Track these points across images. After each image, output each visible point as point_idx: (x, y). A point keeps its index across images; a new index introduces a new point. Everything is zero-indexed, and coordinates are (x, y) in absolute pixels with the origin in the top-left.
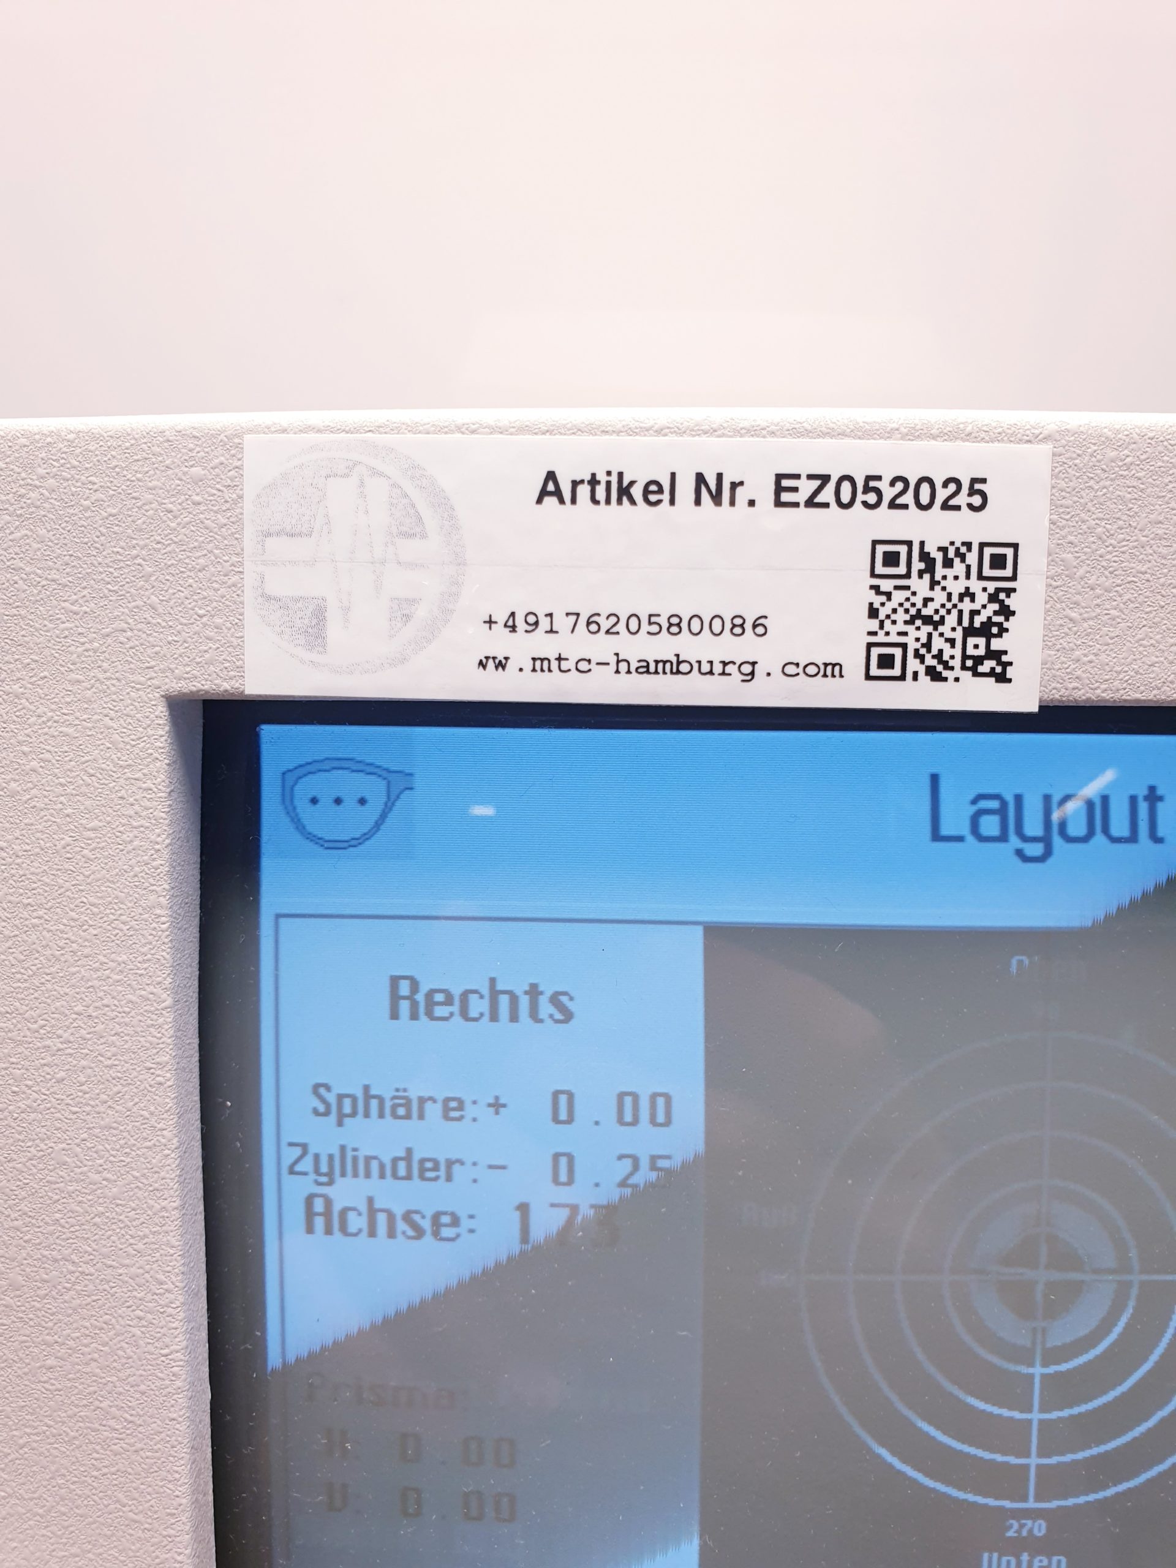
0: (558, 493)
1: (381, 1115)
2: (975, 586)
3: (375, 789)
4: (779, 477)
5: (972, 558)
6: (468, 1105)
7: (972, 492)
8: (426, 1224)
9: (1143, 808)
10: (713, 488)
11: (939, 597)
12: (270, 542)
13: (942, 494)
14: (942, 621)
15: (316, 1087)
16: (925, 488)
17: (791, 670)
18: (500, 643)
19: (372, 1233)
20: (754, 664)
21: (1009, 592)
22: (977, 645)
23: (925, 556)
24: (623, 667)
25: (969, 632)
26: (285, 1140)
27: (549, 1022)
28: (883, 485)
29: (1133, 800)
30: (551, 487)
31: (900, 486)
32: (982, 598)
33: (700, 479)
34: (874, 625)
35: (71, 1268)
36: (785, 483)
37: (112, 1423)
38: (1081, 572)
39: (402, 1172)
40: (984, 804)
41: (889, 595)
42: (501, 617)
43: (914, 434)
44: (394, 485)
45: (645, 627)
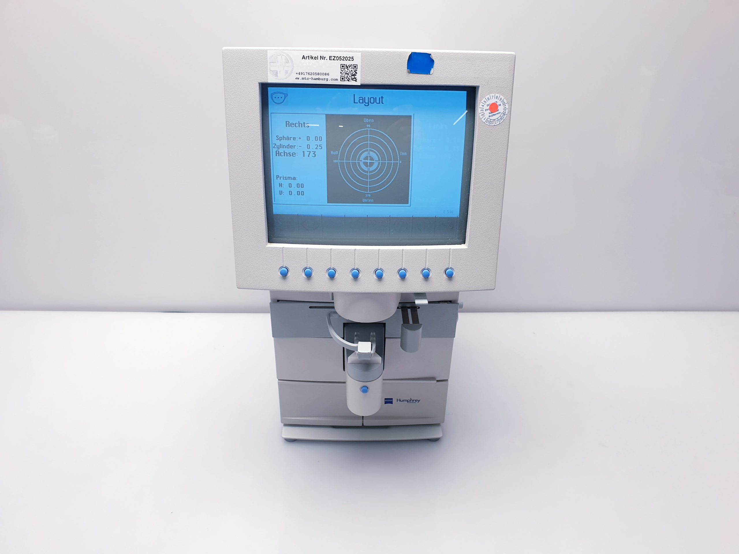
0: (304, 58)
1: (285, 140)
2: (353, 70)
3: (283, 96)
4: (330, 56)
5: (352, 66)
6: (296, 138)
7: (352, 58)
8: (291, 154)
9: (381, 99)
10: (322, 57)
11: (348, 71)
12: (271, 64)
13: (348, 59)
14: (349, 74)
15: (277, 136)
16: (346, 58)
17: (332, 80)
18: (298, 76)
19: (284, 156)
20: (328, 79)
21: (356, 70)
22: (353, 77)
23: (347, 66)
24: (313, 79)
25: (352, 75)
26: (273, 143)
27: (306, 127)
28: (342, 58)
29: (380, 98)
30: (304, 57)
31: (344, 58)
32: (353, 71)
33: (321, 56)
34: (341, 74)
35: (247, 156)
36: (330, 57)
37: (253, 176)
38: (365, 68)
39: (288, 147)
40: (360, 98)
41: (343, 71)
42: (298, 73)
43: (345, 51)
44: (285, 57)
45: (315, 74)
